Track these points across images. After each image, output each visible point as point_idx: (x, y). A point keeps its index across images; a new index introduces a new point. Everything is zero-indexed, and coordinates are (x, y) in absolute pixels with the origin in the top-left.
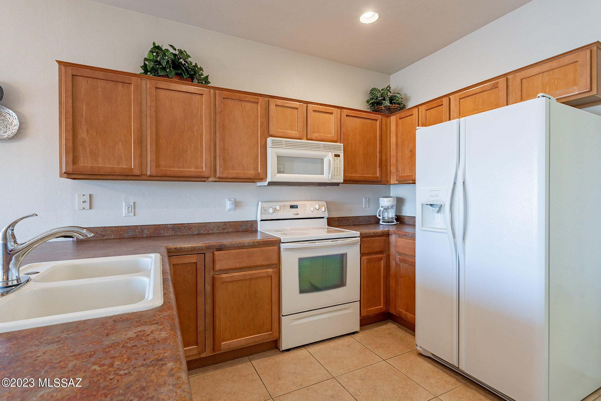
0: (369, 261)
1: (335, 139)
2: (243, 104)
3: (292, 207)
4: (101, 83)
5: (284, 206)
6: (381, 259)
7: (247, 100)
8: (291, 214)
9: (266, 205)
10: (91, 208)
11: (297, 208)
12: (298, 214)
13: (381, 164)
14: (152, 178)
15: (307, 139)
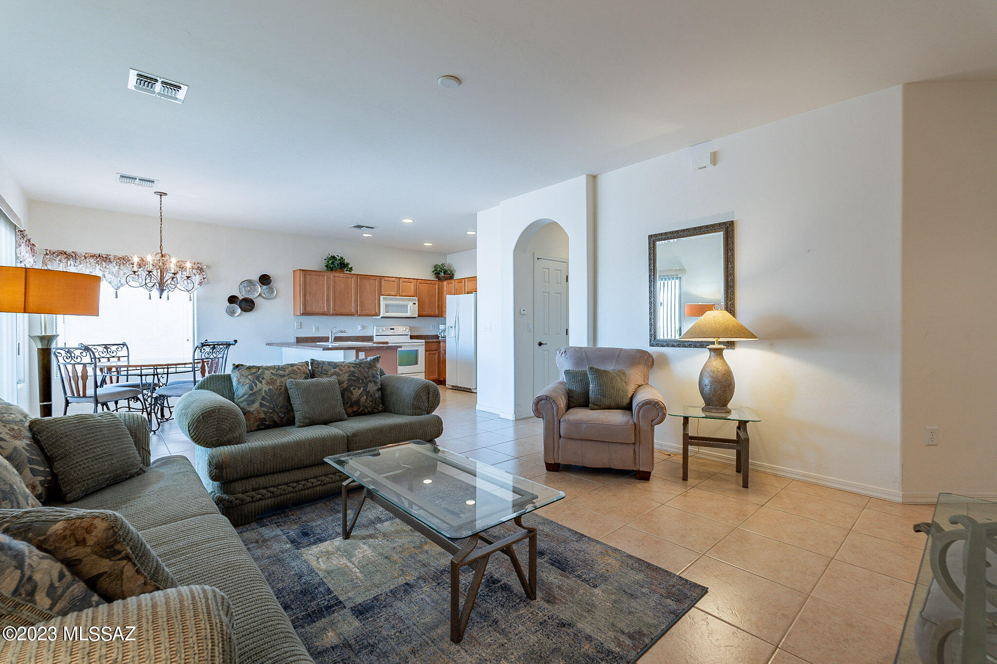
0: (430, 354)
1: (414, 295)
2: (370, 281)
3: (391, 329)
4: (314, 278)
5: (388, 328)
6: (436, 354)
7: (372, 279)
8: (391, 332)
9: (379, 328)
10: (301, 328)
11: (394, 329)
12: (394, 332)
13: (438, 307)
14: (332, 315)
15: (400, 296)
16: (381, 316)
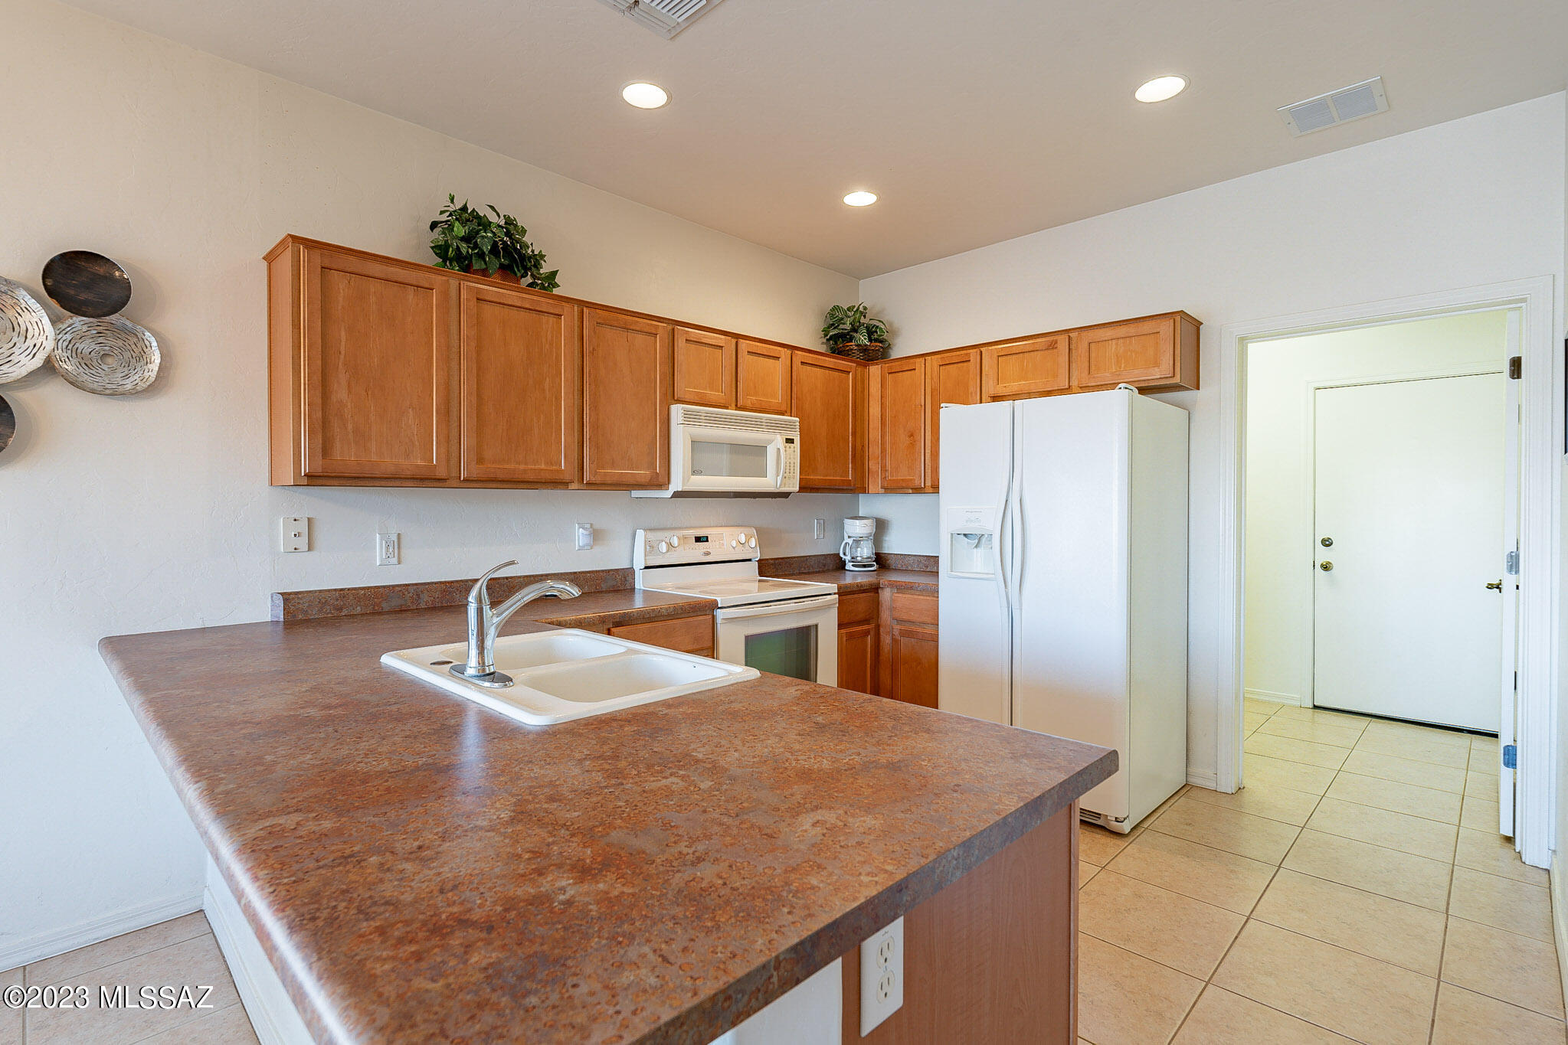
0: (850, 636)
1: (783, 408)
2: (631, 335)
3: (698, 539)
4: (374, 287)
5: (685, 538)
6: (867, 633)
7: (638, 329)
8: (697, 552)
9: (652, 536)
10: (310, 549)
11: (707, 541)
12: (708, 554)
13: (854, 456)
14: (470, 482)
15: (738, 408)
16: (676, 485)
